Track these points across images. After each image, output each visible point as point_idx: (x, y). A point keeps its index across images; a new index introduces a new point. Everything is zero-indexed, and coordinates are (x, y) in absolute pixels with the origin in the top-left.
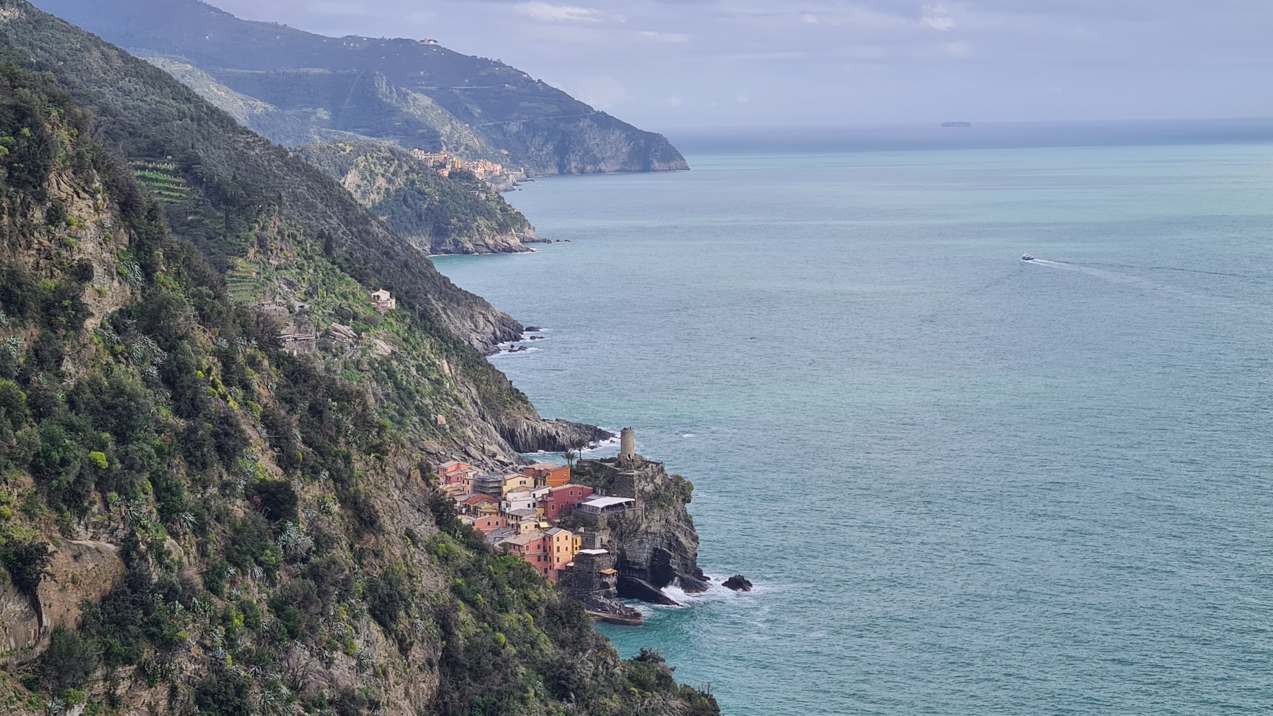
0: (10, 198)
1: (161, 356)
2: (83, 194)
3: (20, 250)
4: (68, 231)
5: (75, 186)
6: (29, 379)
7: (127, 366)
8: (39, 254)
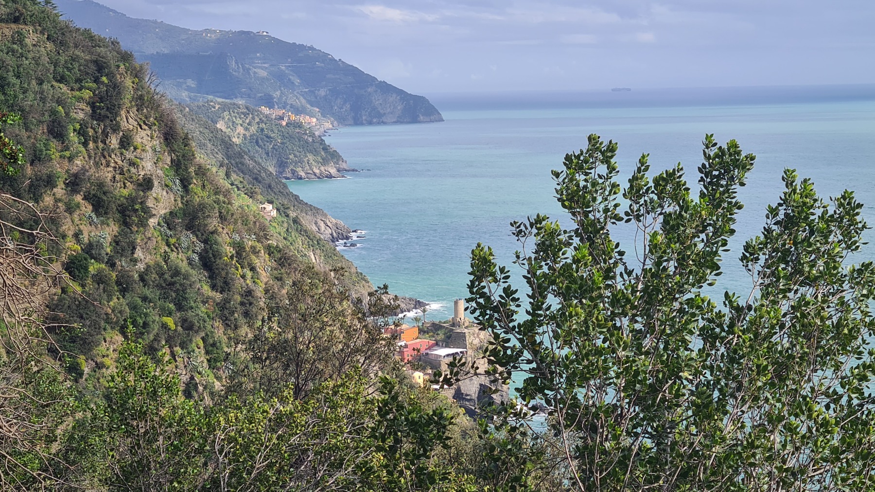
0: (94, 129)
1: (199, 247)
2: (144, 127)
3: (102, 167)
4: (135, 153)
5: (139, 120)
6: (115, 264)
7: (178, 254)
8: (115, 171)
